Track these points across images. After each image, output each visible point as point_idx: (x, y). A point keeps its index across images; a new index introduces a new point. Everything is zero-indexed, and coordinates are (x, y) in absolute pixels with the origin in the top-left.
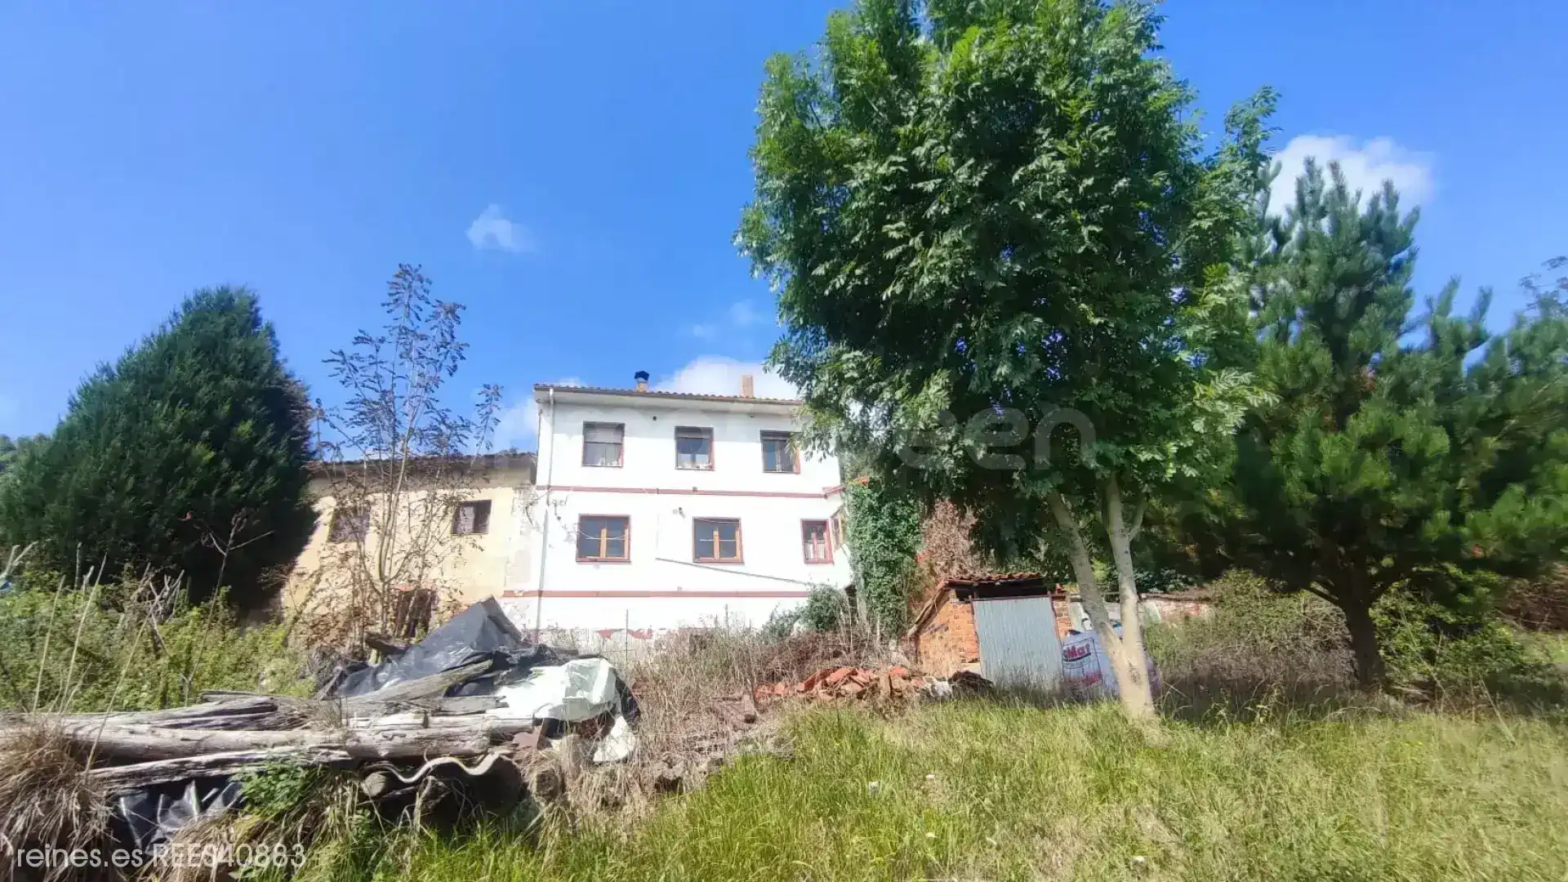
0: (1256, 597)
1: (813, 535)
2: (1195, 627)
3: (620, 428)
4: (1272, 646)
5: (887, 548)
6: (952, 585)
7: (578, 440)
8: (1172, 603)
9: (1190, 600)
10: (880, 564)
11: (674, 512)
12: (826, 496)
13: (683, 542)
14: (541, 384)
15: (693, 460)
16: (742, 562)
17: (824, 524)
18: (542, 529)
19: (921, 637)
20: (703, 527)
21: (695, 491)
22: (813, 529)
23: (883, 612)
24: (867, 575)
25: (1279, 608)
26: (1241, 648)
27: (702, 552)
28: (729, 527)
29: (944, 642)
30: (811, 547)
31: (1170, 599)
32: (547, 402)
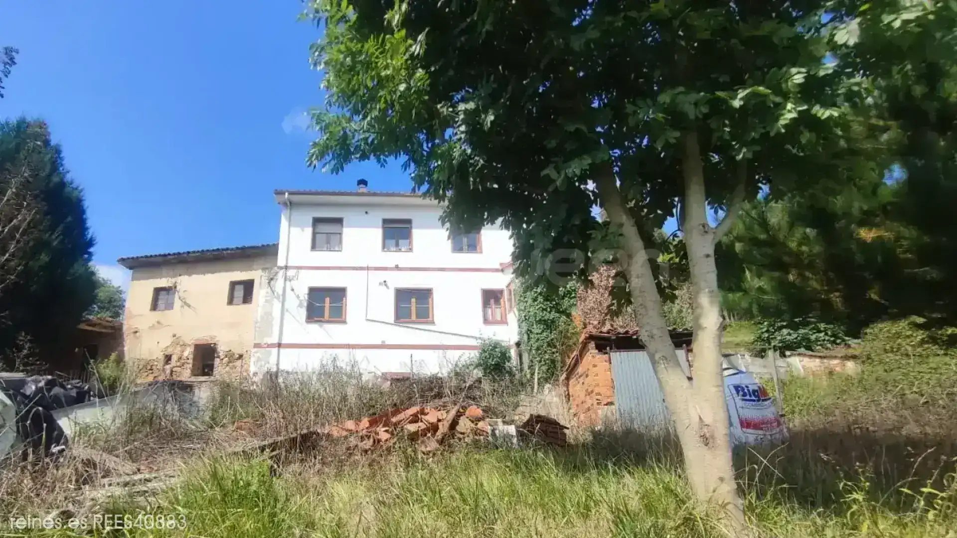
0: (907, 355)
1: (492, 301)
2: (838, 382)
3: (339, 221)
4: (923, 400)
5: (546, 310)
6: (591, 337)
7: (309, 231)
8: (818, 360)
9: (835, 357)
10: (540, 322)
11: (380, 284)
12: (502, 271)
13: (387, 307)
14: (279, 189)
15: (397, 245)
16: (433, 323)
17: (501, 292)
18: (281, 299)
19: (570, 382)
20: (403, 296)
21: (397, 268)
22: (491, 297)
23: (540, 361)
24: (529, 332)
25: (932, 365)
26: (887, 401)
27: (402, 316)
28: (424, 295)
29: (586, 386)
30: (490, 311)
31: (815, 356)
32: (285, 204)
